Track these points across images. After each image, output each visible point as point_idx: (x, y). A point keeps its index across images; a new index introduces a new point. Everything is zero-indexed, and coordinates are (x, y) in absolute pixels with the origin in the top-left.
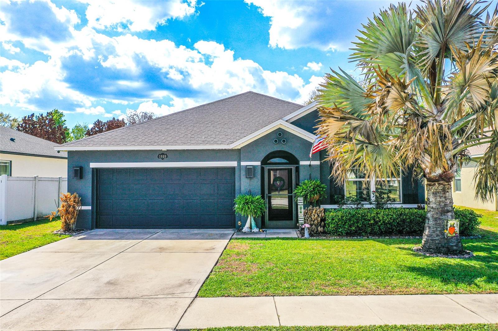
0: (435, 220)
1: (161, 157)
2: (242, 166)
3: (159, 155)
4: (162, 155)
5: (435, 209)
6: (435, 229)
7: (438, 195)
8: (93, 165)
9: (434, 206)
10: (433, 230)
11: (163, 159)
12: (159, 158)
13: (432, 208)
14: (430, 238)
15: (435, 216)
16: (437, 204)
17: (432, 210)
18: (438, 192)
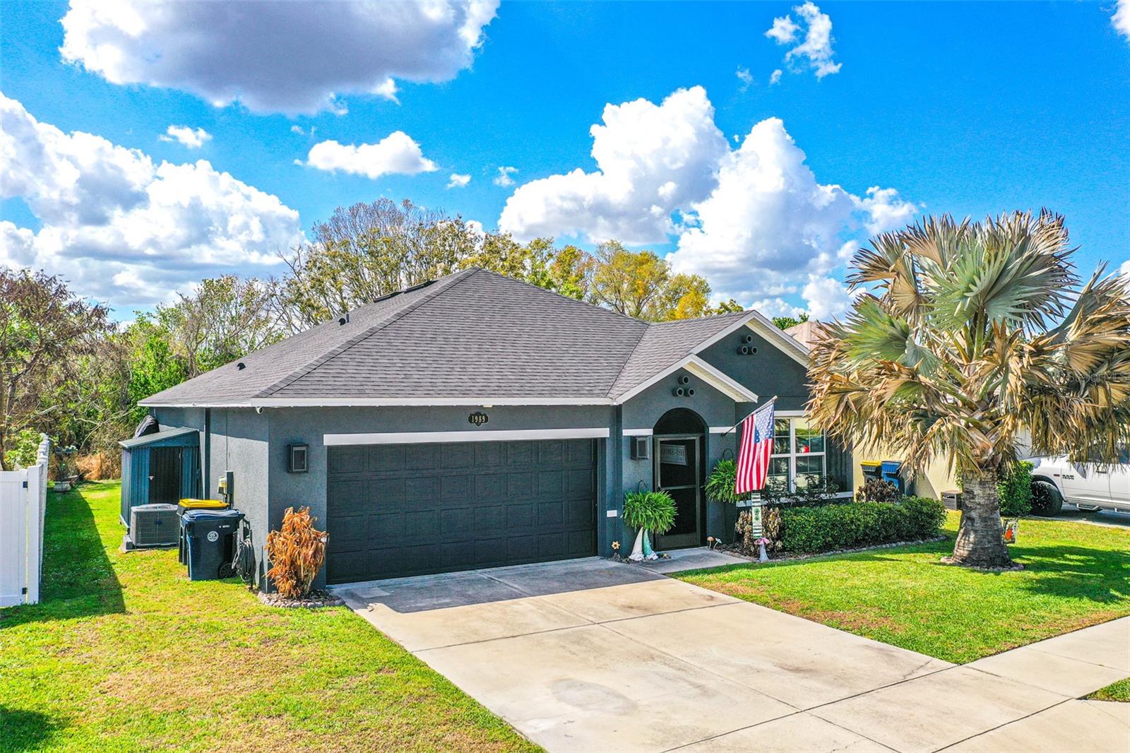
0: (984, 520)
1: (475, 420)
2: (625, 436)
3: (471, 415)
4: (476, 417)
5: (983, 505)
6: (985, 533)
7: (987, 485)
8: (330, 440)
9: (982, 501)
10: (982, 535)
11: (478, 424)
12: (471, 422)
13: (979, 504)
14: (979, 547)
15: (984, 515)
16: (986, 498)
17: (979, 507)
18: (987, 482)
